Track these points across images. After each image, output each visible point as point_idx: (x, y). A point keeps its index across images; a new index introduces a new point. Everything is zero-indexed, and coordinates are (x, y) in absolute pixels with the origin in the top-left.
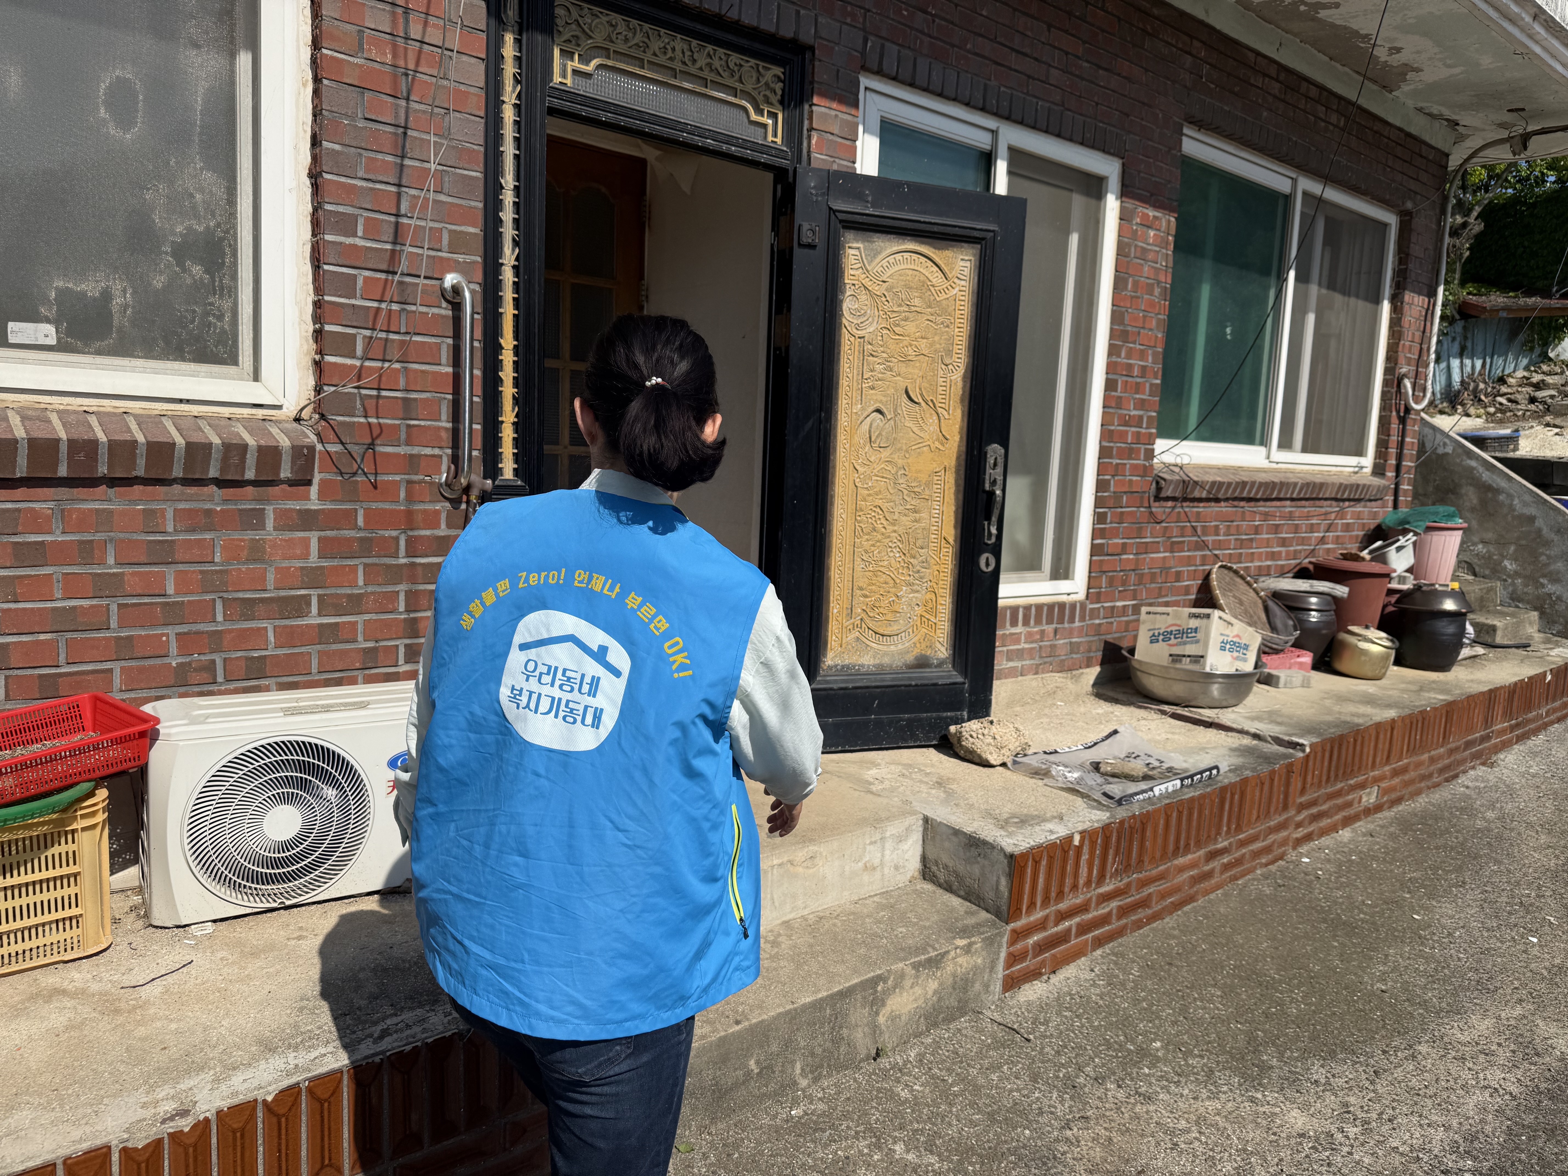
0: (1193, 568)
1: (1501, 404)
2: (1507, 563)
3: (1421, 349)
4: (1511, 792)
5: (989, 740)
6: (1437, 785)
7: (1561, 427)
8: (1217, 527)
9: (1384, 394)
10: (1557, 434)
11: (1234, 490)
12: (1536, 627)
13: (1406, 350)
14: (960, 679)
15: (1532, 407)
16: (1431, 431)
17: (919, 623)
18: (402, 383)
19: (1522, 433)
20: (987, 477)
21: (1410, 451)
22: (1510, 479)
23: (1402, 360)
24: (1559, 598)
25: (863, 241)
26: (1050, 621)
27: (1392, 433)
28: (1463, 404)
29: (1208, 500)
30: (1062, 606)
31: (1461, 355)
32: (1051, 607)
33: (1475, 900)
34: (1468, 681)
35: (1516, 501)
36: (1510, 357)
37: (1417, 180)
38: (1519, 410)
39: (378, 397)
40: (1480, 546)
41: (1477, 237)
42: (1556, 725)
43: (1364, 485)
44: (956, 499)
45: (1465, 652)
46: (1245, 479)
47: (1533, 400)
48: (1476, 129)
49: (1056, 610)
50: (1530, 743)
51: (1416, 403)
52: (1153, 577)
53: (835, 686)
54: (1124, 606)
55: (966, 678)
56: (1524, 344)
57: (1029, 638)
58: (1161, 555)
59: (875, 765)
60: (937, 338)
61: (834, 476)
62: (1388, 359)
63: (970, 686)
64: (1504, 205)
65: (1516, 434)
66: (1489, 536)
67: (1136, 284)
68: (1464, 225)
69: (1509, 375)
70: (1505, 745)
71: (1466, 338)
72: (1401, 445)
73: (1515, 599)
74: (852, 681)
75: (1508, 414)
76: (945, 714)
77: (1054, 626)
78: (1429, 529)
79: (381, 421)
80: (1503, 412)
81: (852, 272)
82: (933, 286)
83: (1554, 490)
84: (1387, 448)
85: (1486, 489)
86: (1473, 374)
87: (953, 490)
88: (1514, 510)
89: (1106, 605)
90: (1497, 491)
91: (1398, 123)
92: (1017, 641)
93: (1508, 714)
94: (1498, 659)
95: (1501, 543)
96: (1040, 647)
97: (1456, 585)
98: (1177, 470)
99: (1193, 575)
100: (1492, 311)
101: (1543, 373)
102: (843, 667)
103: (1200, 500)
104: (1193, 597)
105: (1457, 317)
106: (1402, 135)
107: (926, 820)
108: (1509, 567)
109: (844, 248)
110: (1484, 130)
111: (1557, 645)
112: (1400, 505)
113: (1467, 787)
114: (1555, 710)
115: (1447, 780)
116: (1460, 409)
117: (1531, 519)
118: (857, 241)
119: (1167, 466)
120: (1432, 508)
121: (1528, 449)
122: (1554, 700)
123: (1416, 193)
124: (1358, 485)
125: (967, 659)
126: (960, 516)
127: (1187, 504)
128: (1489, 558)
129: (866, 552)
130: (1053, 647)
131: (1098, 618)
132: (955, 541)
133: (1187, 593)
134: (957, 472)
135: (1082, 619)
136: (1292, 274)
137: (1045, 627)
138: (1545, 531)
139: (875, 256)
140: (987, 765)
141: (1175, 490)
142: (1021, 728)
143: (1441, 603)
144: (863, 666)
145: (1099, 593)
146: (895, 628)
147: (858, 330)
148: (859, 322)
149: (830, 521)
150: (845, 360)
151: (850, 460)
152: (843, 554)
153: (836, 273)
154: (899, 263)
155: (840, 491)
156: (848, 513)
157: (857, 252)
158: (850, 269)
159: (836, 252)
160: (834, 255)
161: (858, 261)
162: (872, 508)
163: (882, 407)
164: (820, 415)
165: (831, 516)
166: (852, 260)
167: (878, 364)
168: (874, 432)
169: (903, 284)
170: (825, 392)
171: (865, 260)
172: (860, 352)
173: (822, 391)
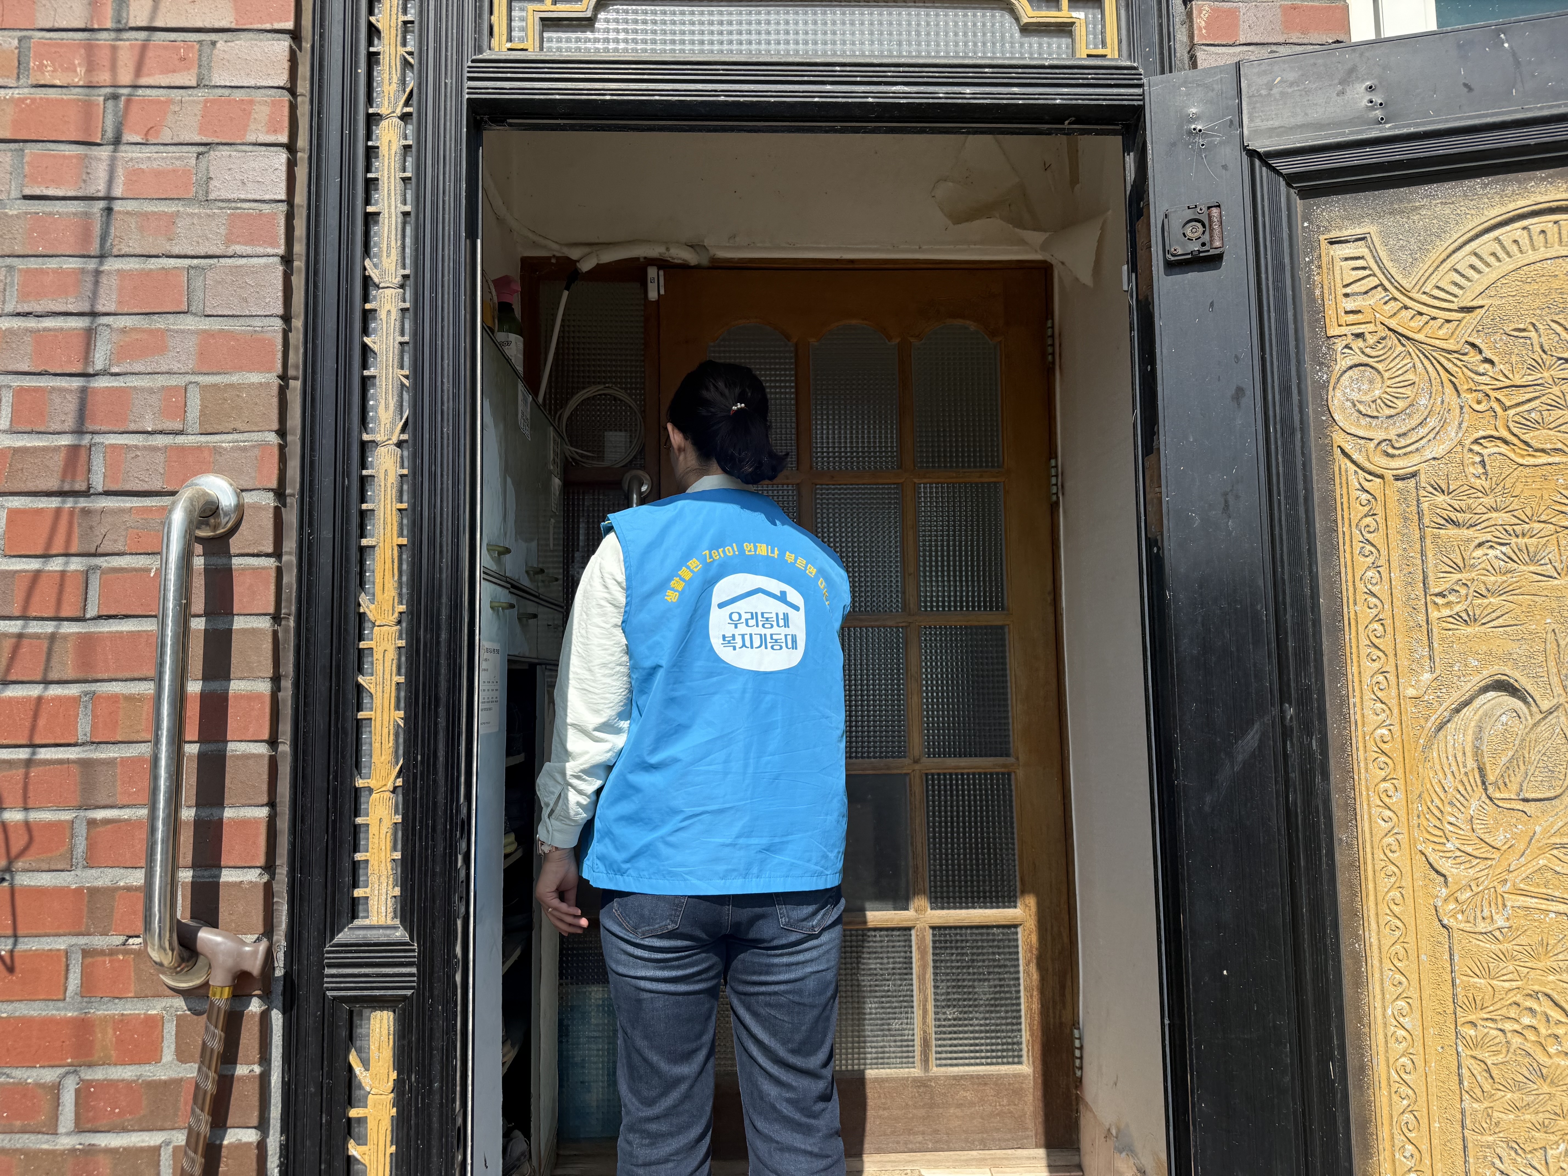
18: (83, 728)
25: (1376, 218)
39: (29, 763)
61: (1355, 892)
79: (34, 816)
81: (1350, 305)
109: (1313, 246)
118: (1358, 220)
129: (1515, 1147)
139: (1423, 248)
147: (1392, 456)
148: (1392, 435)
149: (1359, 1036)
150: (1357, 546)
151: (1412, 842)
152: (1424, 1147)
153: (1290, 314)
154: (1514, 249)
155: (1387, 942)
156: (1428, 1014)
157: (1360, 249)
158: (1340, 297)
159: (1287, 260)
160: (1279, 267)
161: (1367, 272)
162: (1518, 998)
163: (1517, 675)
164: (1282, 711)
165: (1360, 1020)
166: (1346, 272)
167: (1480, 545)
168: (1495, 754)
169: (1538, 303)
170: (1291, 644)
171: (1389, 265)
172: (1406, 519)
173: (1281, 644)
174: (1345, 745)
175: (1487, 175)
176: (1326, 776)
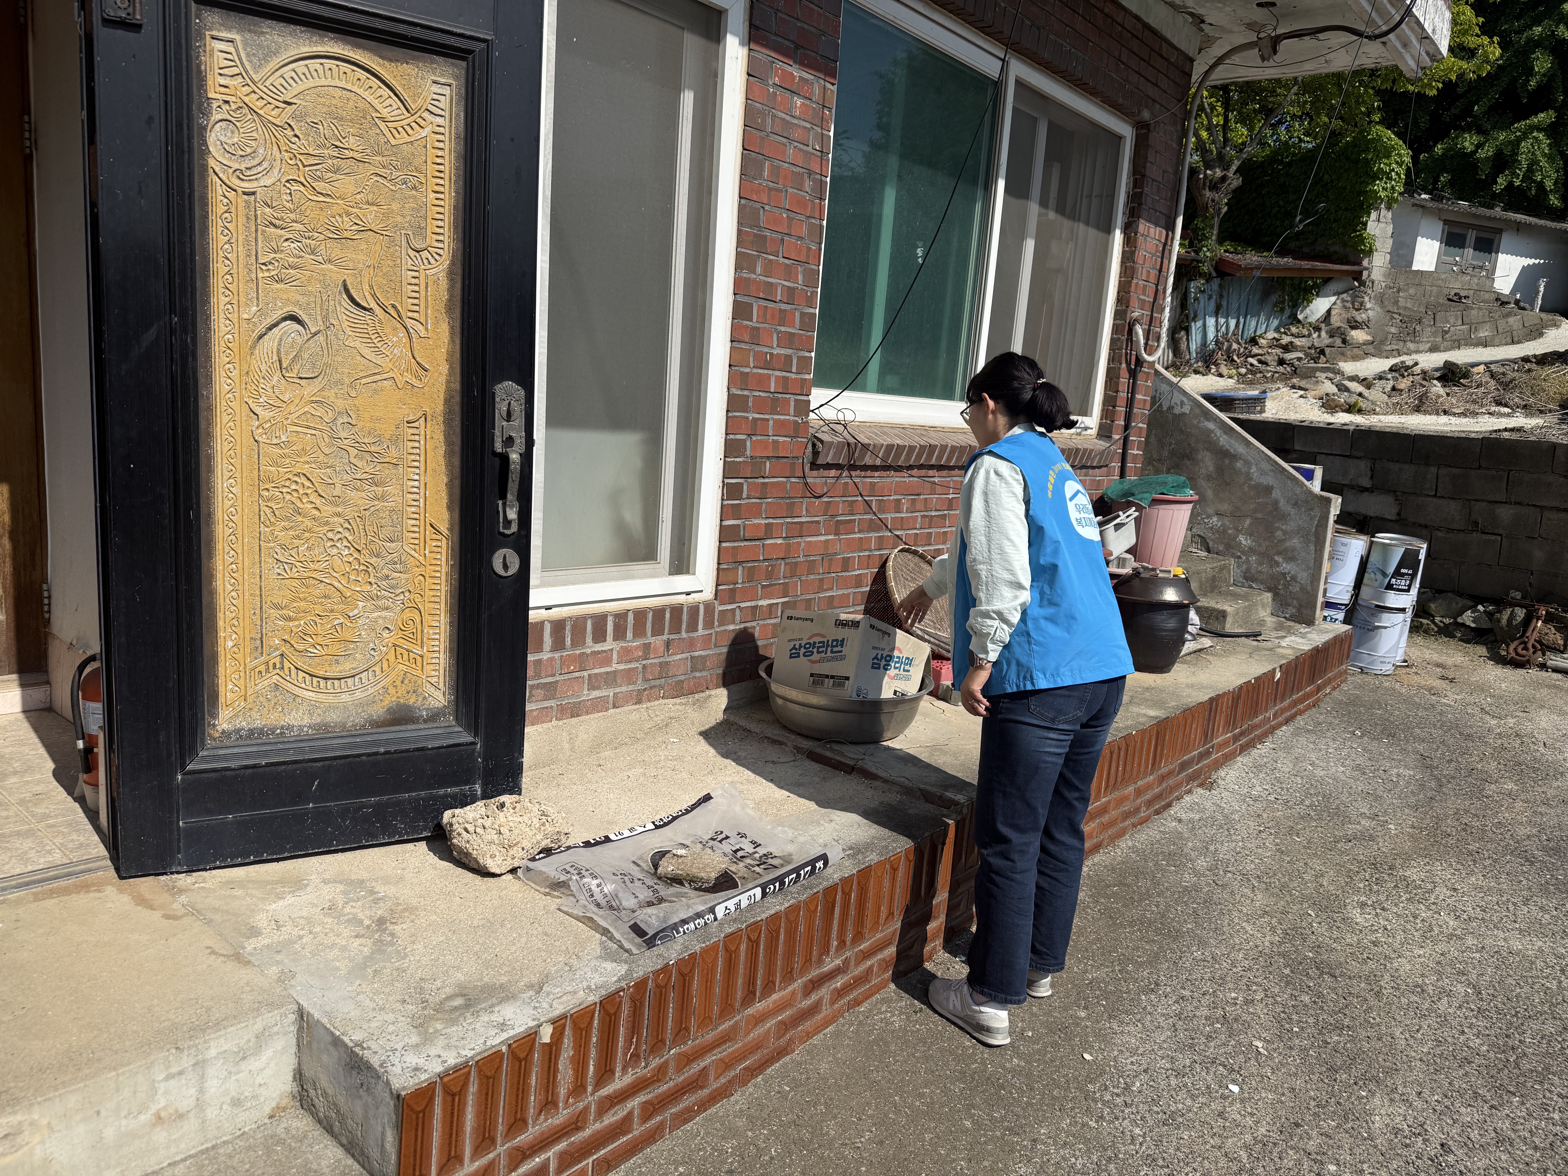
0: (867, 553)
1: (1252, 365)
2: (1241, 538)
3: (1157, 290)
4: (1228, 825)
5: (492, 836)
6: (1146, 820)
7: (1306, 390)
8: (898, 501)
9: (1113, 341)
10: (1301, 396)
11: (919, 456)
12: (1269, 610)
13: (1140, 291)
14: (467, 738)
15: (1281, 369)
16: (1168, 388)
17: (391, 657)
19: (1269, 394)
20: (497, 432)
21: (1141, 411)
22: (1248, 443)
23: (1134, 303)
24: (1294, 578)
25: (240, 31)
26: (658, 631)
27: (1120, 389)
28: (1217, 365)
29: (886, 468)
30: (677, 610)
31: (1216, 314)
32: (659, 612)
33: (1166, 1016)
34: (1188, 686)
35: (1253, 469)
36: (1262, 318)
37: (1156, 85)
38: (1268, 372)
40: (1215, 519)
41: (1235, 191)
42: (1284, 728)
43: (1085, 450)
44: (449, 465)
45: (1189, 647)
46: (933, 442)
47: (1281, 362)
48: (1222, 29)
49: (668, 615)
50: (1255, 752)
51: (1150, 355)
52: (811, 567)
53: (233, 764)
54: (771, 605)
55: (475, 736)
56: (1275, 305)
57: (626, 655)
58: (823, 538)
59: (298, 884)
60: (395, 206)
61: (210, 423)
62: (1119, 300)
63: (485, 745)
64: (1262, 162)
65: (1263, 396)
66: (1225, 507)
67: (776, 170)
68: (1224, 179)
69: (1260, 336)
70: (1228, 758)
71: (1221, 296)
72: (1130, 402)
73: (1249, 578)
74: (265, 754)
75: (1258, 375)
76: (442, 792)
77: (665, 637)
78: (1155, 502)
80: (1254, 373)
81: (223, 81)
82: (383, 119)
83: (1294, 456)
84: (1114, 407)
85: (1224, 455)
86: (1227, 334)
87: (441, 451)
88: (1251, 479)
89: (743, 605)
90: (1234, 457)
91: (1134, 9)
92: (608, 661)
93: (1231, 723)
94: (1226, 653)
95: (1237, 515)
96: (644, 667)
97: (1180, 572)
98: (840, 428)
99: (866, 562)
100: (1246, 269)
101: (1292, 335)
102: (251, 732)
103: (874, 468)
104: (868, 589)
105: (1214, 274)
106: (1139, 26)
107: (301, 1014)
108: (1244, 542)
109: (202, 37)
110: (1232, 32)
111: (1289, 632)
112: (1128, 472)
113: (1180, 821)
114: (1283, 711)
115: (1157, 812)
116: (1213, 369)
117: (1268, 490)
118: (229, 29)
119: (827, 423)
120: (1162, 477)
121: (1274, 411)
122: (1283, 699)
123: (1154, 101)
124: (1077, 450)
125: (477, 707)
126: (457, 491)
127: (858, 472)
128: (1223, 532)
129: (284, 547)
130: (664, 665)
131: (734, 623)
132: (451, 530)
133: (859, 584)
134: (448, 422)
135: (709, 624)
136: (1001, 184)
137: (652, 640)
138: (1282, 503)
139: (266, 58)
140: (484, 873)
141: (838, 454)
142: (550, 810)
143: (1161, 593)
144: (290, 728)
145: (733, 591)
146: (347, 667)
147: (243, 180)
148: (243, 167)
149: (208, 498)
150: (220, 230)
151: (242, 397)
152: (239, 551)
153: (184, 77)
154: (315, 74)
155: (225, 449)
156: (245, 485)
157: (229, 48)
158: (216, 75)
159: (183, 42)
160: (178, 45)
161: (233, 64)
162: (290, 476)
163: (301, 313)
164: (171, 319)
165: (209, 490)
166: (220, 60)
167: (287, 240)
168: (287, 354)
169: (324, 110)
170: (177, 280)
171: (246, 63)
172: (248, 218)
173: (171, 279)
174: (207, 343)
175: (304, 26)
176: (195, 358)
